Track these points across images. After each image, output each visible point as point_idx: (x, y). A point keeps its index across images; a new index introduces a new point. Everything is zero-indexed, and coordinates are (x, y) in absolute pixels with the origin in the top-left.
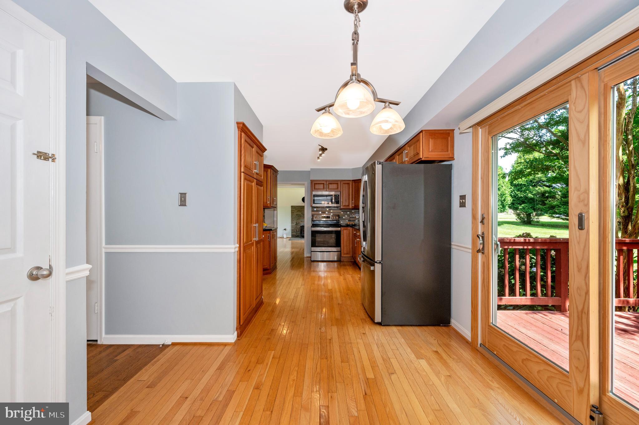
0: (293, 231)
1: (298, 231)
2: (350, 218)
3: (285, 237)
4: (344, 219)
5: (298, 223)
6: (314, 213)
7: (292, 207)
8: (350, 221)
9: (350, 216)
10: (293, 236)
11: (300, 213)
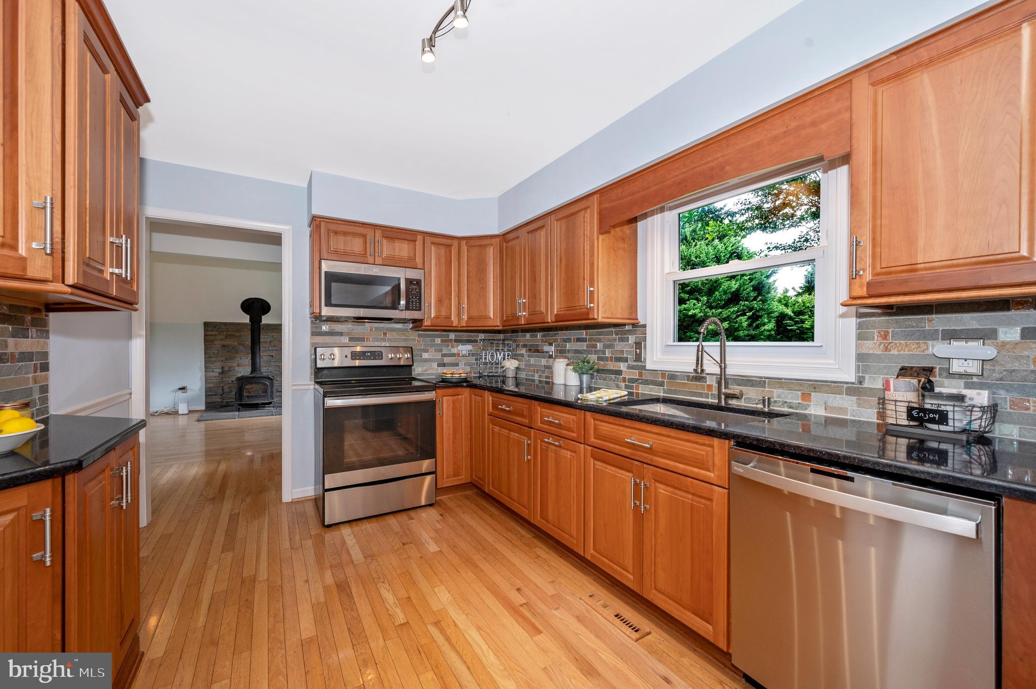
0: (209, 393)
1: (226, 390)
2: (444, 355)
3: (183, 409)
4: (426, 361)
5: (226, 369)
6: (319, 339)
7: (207, 325)
8: (444, 365)
9: (441, 351)
10: (211, 406)
11: (236, 343)
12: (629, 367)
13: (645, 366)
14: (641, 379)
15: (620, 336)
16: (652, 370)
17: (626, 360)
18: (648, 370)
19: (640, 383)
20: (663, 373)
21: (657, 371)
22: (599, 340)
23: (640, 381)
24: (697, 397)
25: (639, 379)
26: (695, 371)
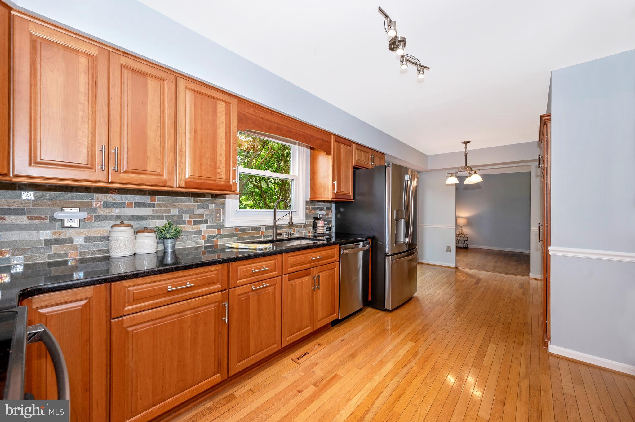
12: (208, 227)
13: (224, 225)
14: (220, 235)
15: (199, 203)
16: (229, 227)
17: (206, 222)
18: (226, 228)
19: (219, 238)
20: (237, 229)
21: (233, 227)
22: (174, 206)
23: (219, 236)
24: (256, 239)
25: (218, 235)
26: (289, 223)
